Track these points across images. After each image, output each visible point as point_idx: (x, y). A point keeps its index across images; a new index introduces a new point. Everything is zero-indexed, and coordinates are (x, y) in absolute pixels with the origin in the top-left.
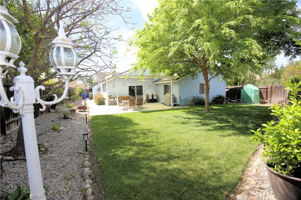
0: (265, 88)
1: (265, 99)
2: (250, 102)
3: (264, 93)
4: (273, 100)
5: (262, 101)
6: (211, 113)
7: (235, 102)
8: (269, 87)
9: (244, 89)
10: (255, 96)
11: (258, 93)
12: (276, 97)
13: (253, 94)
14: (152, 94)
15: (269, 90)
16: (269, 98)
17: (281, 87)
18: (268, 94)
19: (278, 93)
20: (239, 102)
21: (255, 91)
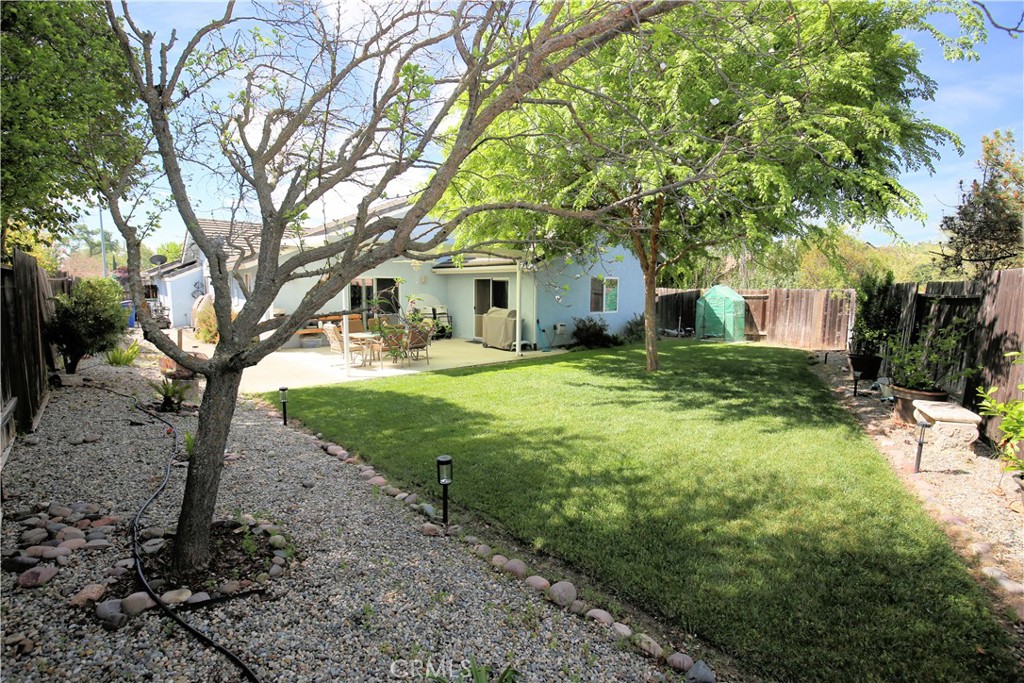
0: (759, 298)
1: (759, 328)
2: (724, 337)
3: (756, 309)
4: (779, 329)
5: (751, 333)
6: (665, 370)
7: (677, 336)
8: (771, 293)
9: (707, 299)
10: (736, 318)
11: (741, 312)
12: (787, 323)
13: (731, 315)
14: (434, 310)
15: (770, 303)
16: (769, 326)
17: (799, 295)
18: (768, 313)
19: (792, 312)
20: (689, 334)
21: (736, 304)
